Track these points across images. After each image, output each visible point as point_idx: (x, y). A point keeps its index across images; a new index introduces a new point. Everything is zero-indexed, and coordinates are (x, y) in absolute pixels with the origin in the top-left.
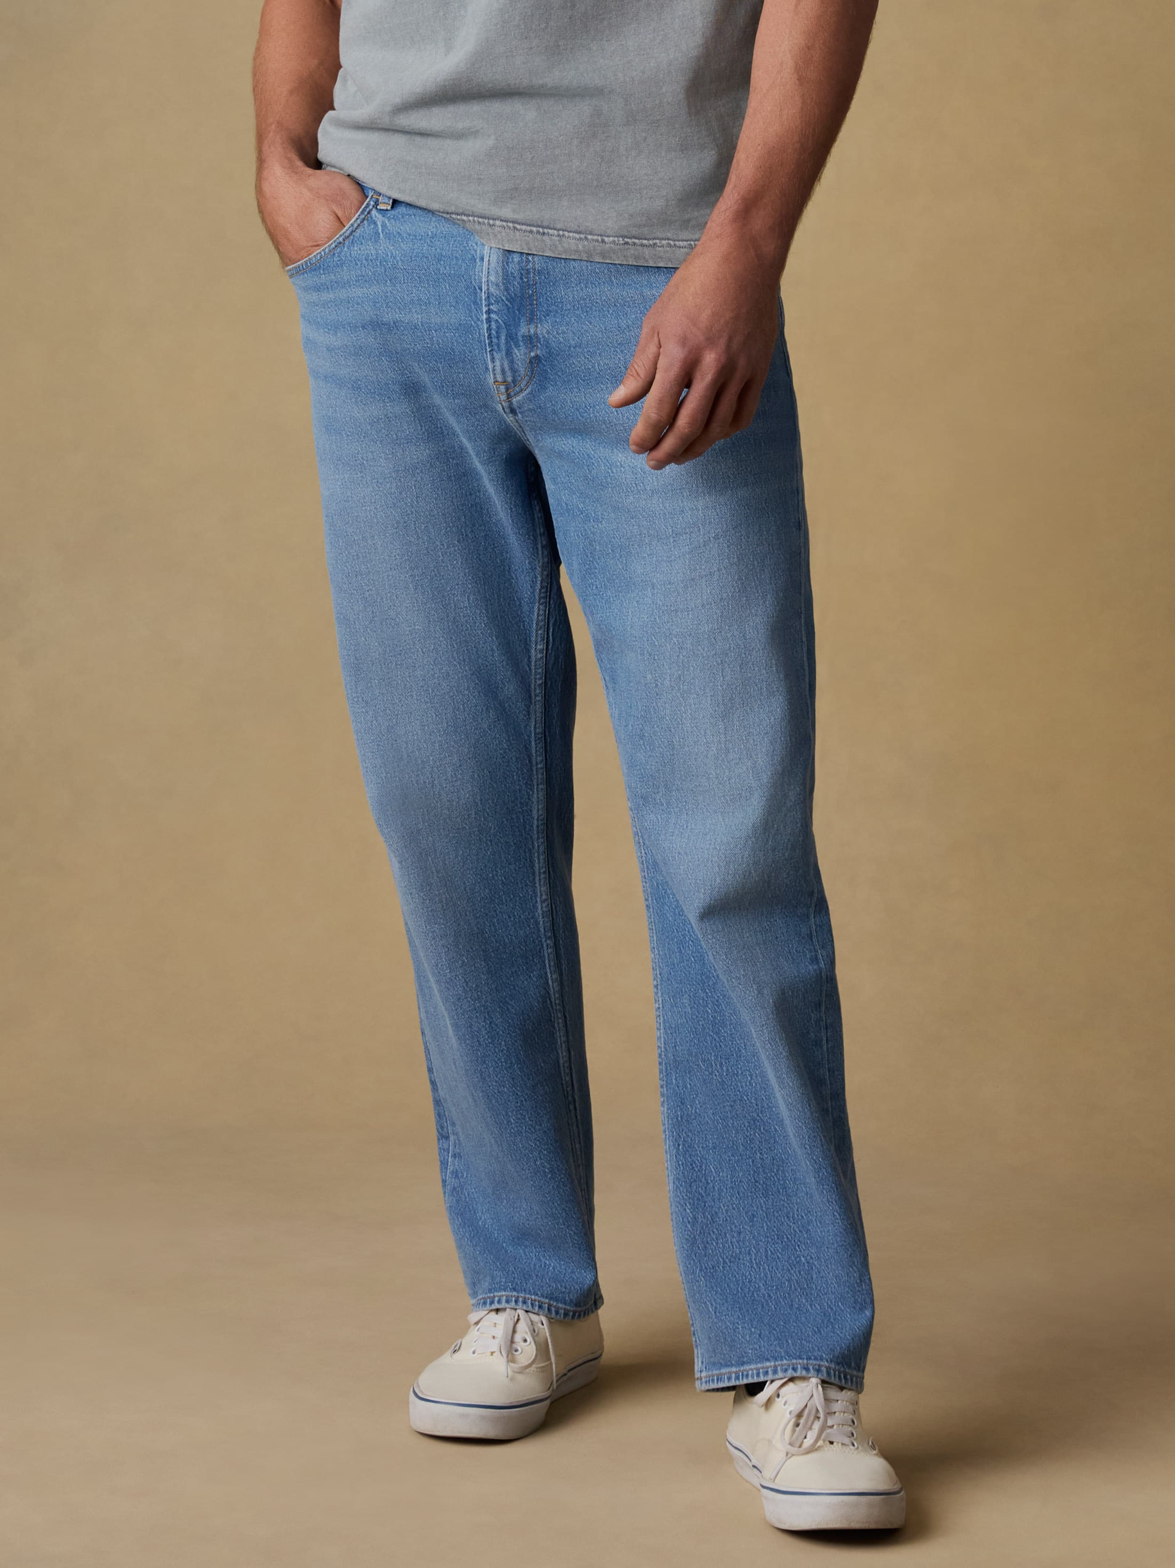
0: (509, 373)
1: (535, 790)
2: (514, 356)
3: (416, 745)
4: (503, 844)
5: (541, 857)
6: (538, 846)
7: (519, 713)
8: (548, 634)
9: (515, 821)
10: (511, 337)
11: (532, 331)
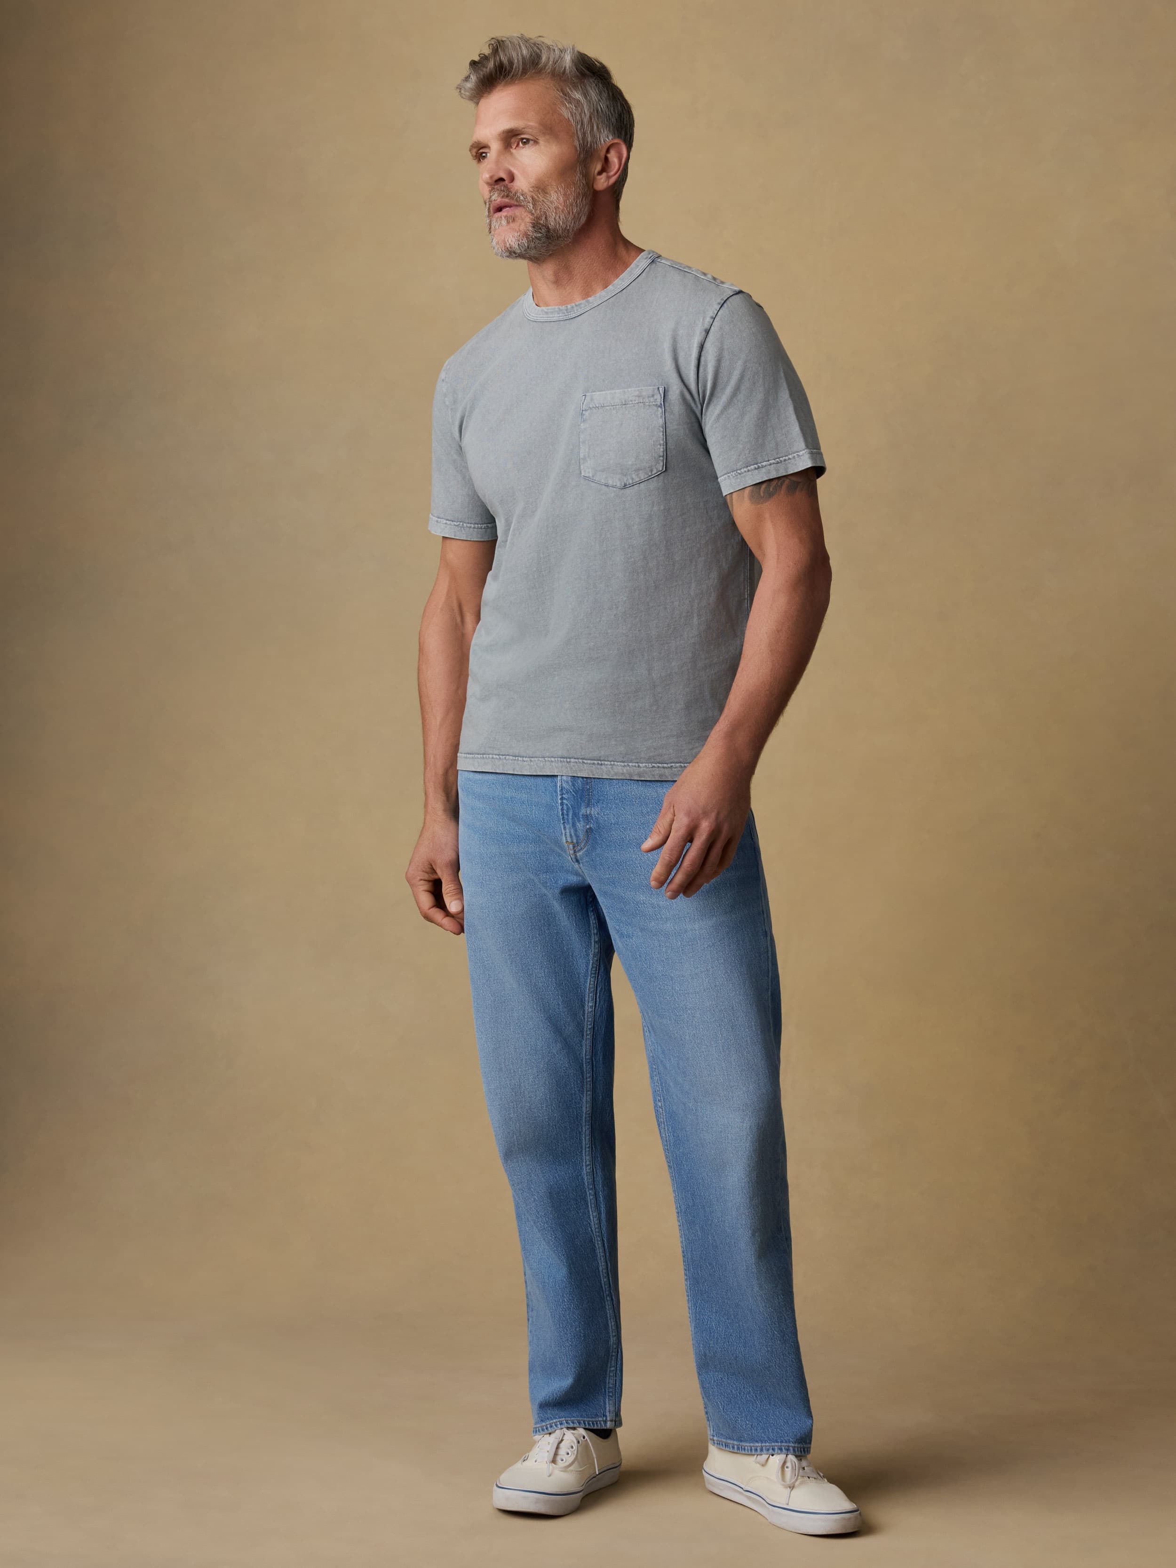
0: (574, 838)
1: (585, 1095)
2: (577, 827)
3: (510, 1061)
4: (562, 1128)
5: (587, 1138)
6: (585, 1131)
7: (575, 1045)
8: (596, 997)
9: (571, 1113)
10: (575, 815)
11: (588, 812)
